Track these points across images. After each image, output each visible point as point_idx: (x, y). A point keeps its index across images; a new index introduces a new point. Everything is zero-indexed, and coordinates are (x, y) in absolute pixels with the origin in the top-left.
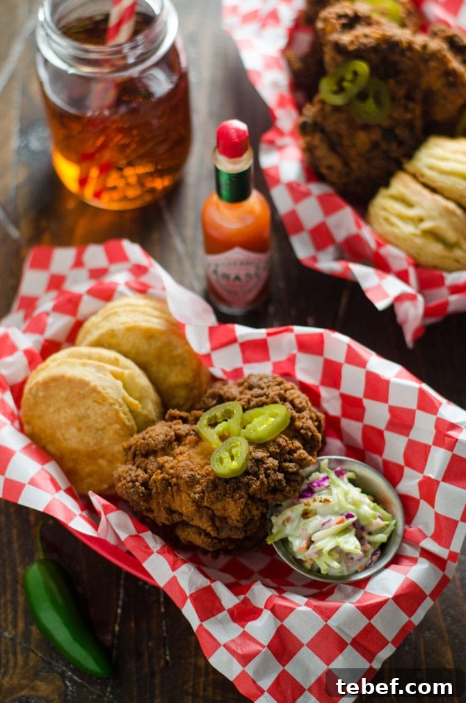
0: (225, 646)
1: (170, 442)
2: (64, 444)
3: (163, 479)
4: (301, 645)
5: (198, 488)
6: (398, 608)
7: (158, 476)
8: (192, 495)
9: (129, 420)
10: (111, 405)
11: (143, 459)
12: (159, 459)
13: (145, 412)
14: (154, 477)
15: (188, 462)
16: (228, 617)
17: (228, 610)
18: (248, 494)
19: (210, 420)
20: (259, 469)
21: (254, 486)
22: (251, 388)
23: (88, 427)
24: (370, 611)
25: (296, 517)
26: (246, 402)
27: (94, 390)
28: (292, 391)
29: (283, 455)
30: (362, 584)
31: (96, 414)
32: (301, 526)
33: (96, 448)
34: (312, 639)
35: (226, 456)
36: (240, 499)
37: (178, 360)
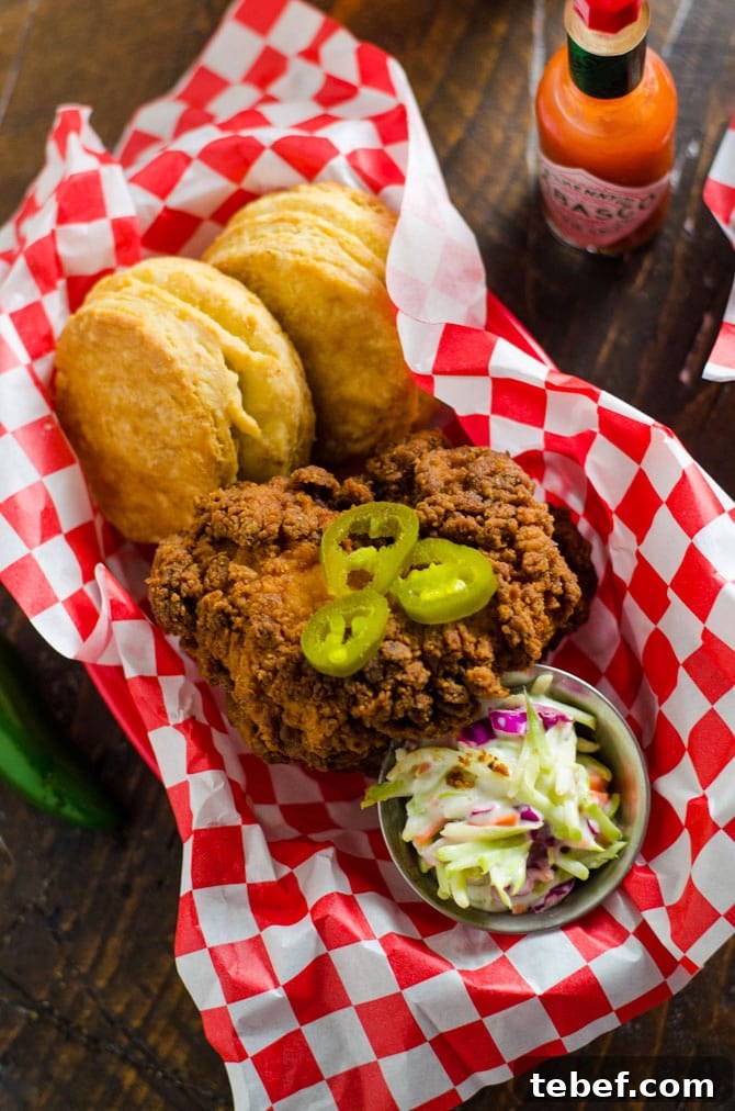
0: (211, 951)
1: (264, 543)
2: (108, 440)
3: (221, 611)
4: (345, 1003)
5: (271, 660)
6: (546, 1014)
7: (217, 601)
8: (255, 667)
9: (224, 453)
10: (198, 417)
11: (210, 548)
12: (232, 566)
13: (266, 442)
14: (207, 597)
15: (276, 599)
16: (245, 898)
17: (249, 886)
18: (348, 714)
19: (355, 525)
20: (385, 680)
21: (362, 707)
22: (467, 484)
23: (151, 434)
24: (488, 1002)
25: (438, 772)
26: (439, 515)
27: (176, 378)
28: (533, 530)
29: (446, 665)
30: (506, 940)
31: (169, 420)
32: (436, 797)
33: (155, 474)
34: (369, 1004)
35: (338, 628)
36: (329, 718)
37: (374, 359)
